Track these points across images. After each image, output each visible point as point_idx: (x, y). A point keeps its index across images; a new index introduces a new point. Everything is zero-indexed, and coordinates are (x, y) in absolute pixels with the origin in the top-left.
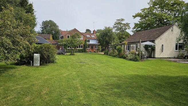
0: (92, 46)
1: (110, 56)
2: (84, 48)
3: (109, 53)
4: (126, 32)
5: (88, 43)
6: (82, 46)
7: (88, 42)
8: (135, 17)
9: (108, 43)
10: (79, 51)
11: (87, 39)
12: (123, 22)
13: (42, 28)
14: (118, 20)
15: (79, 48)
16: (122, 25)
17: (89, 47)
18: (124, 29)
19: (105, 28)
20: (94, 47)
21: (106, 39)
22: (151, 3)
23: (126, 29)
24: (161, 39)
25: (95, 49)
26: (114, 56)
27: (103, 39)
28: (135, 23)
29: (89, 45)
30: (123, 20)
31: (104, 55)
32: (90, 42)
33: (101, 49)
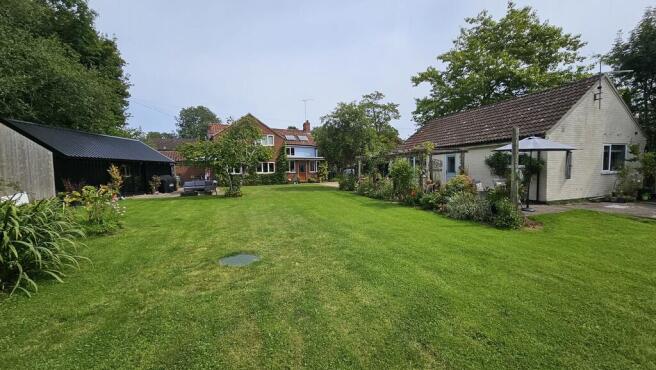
0: (302, 165)
1: (364, 195)
2: (277, 170)
3: (357, 185)
4: (389, 127)
5: (290, 156)
6: (271, 165)
7: (288, 153)
8: (416, 81)
9: (350, 155)
10: (265, 181)
11: (287, 147)
12: (380, 102)
13: (181, 125)
14: (367, 96)
15: (262, 173)
16: (377, 110)
17: (292, 168)
18: (382, 121)
19: (339, 107)
20: (307, 167)
21: (344, 140)
22: (461, 40)
23: (389, 119)
24: (563, 131)
25: (311, 172)
26: (379, 197)
27: (334, 140)
28: (418, 100)
29: (292, 163)
30: (379, 95)
31: (340, 192)
32: (295, 152)
33: (326, 173)
